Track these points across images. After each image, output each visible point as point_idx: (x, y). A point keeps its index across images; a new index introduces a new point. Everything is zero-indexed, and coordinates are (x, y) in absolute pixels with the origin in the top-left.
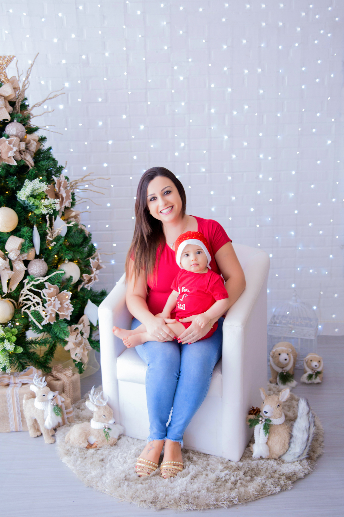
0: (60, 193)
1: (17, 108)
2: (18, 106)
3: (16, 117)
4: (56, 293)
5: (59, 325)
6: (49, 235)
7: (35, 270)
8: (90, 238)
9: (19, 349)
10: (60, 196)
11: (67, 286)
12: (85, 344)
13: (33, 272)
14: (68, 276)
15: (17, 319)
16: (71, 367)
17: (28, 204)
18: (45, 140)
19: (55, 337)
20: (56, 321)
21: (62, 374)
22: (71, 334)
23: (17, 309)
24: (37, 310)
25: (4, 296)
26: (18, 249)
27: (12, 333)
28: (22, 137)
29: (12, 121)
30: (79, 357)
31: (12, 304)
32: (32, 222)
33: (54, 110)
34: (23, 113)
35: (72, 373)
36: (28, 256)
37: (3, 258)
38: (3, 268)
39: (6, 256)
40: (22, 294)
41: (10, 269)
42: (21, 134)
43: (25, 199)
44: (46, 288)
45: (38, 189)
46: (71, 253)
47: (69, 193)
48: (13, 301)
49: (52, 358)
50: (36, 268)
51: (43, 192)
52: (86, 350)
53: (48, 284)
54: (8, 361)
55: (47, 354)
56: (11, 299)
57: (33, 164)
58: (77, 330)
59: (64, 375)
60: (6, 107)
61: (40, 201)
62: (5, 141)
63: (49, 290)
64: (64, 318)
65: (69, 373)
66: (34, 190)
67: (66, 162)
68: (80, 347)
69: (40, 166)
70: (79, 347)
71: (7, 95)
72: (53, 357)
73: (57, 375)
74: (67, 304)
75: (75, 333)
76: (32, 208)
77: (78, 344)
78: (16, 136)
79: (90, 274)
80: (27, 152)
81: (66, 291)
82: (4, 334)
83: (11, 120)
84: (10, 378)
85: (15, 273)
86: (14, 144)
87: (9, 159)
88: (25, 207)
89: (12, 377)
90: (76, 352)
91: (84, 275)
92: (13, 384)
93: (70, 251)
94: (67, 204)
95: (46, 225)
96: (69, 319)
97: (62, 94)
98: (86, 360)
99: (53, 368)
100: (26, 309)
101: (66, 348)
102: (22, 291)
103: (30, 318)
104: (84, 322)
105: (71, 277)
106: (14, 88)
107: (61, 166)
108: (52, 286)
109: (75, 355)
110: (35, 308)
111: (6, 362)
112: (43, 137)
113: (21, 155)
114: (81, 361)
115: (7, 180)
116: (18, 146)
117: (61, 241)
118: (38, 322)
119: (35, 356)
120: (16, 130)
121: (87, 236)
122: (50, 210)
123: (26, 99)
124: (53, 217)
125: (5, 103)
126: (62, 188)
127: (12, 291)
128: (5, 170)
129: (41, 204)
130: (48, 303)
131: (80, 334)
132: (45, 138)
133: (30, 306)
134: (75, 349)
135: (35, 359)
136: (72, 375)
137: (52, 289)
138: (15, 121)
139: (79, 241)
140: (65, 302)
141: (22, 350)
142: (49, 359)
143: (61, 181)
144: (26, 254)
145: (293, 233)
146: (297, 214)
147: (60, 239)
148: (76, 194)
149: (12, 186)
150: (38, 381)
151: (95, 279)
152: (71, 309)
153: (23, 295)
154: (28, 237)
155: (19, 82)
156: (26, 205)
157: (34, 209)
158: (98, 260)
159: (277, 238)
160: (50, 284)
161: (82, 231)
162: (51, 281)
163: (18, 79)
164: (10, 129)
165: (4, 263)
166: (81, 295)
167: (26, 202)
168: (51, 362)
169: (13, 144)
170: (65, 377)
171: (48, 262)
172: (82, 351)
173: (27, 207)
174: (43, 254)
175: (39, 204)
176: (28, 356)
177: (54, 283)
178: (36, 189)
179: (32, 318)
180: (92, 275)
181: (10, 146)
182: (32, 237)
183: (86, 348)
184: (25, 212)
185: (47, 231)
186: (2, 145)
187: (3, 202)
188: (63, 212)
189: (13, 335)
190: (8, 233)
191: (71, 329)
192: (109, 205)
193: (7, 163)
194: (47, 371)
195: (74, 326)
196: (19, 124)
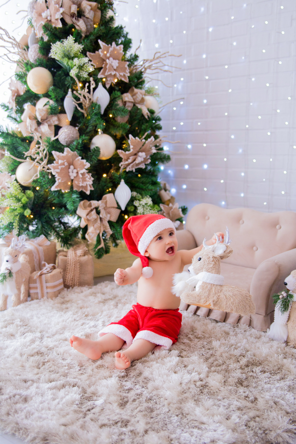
10: (104, 63)
20: (68, 191)
32: (68, 86)
36: (59, 121)
59: (74, 253)
61: (72, 61)
64: (81, 190)
65: (80, 252)
74: (82, 174)
77: (93, 223)
79: (126, 151)
87: (57, 22)
91: (120, 151)
94: (121, 75)
96: (88, 193)
116: (68, 8)
126: (109, 55)
130: (54, 165)
131: (94, 211)
140: (80, 170)
152: (89, 181)
169: (60, 4)
192: (205, 101)
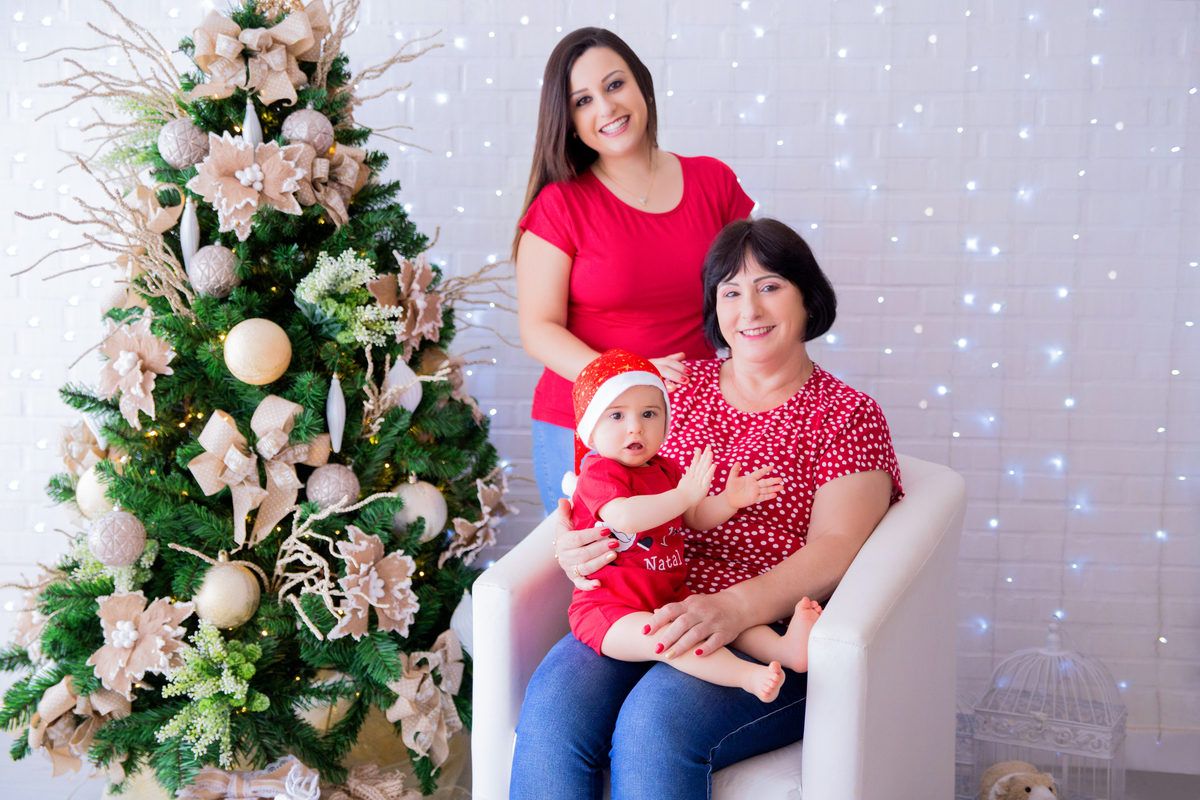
0: (411, 299)
1: (320, 79)
2: (321, 74)
3: (313, 98)
4: (373, 558)
5: (375, 645)
6: (371, 401)
7: (325, 490)
8: (486, 430)
9: (259, 701)
10: (409, 305)
11: (409, 543)
12: (443, 709)
13: (319, 496)
14: (412, 517)
15: (263, 618)
16: (401, 771)
17: (322, 318)
18: (384, 162)
19: (363, 681)
20: (367, 635)
21: (374, 788)
22: (406, 674)
23: (266, 593)
24: (317, 593)
25: (234, 551)
26: (284, 430)
27: (246, 655)
28: (324, 148)
29: (301, 105)
30: (423, 744)
31: (254, 578)
32: (329, 365)
33: (409, 85)
34: (334, 91)
35: (401, 786)
36: (309, 453)
37: (242, 451)
38: (241, 479)
39: (251, 448)
40: (284, 552)
41: (258, 484)
42: (321, 140)
43: (314, 302)
44: (349, 541)
45: (349, 278)
46: (426, 455)
47: (436, 303)
48: (257, 568)
49: (351, 743)
50: (328, 487)
51: (364, 286)
52: (445, 728)
53: (355, 531)
54: (228, 730)
55: (340, 732)
56: (252, 565)
57: (346, 218)
58: (424, 667)
59: (378, 792)
60: (288, 71)
61: (352, 310)
62: (276, 152)
63: (355, 547)
64: (391, 629)
65: (393, 785)
66: (339, 278)
67: (438, 229)
68: (429, 716)
69: (363, 227)
70: (426, 715)
71: (292, 40)
72: (355, 742)
73: (361, 790)
74: (402, 591)
75: (419, 675)
76: (331, 330)
77: (424, 708)
78: (307, 142)
79: (472, 521)
80: (333, 187)
81: (400, 552)
82: (224, 653)
83: (298, 102)
84: (227, 782)
85: (271, 494)
86: (299, 160)
87: (284, 199)
88: (315, 326)
89: (234, 778)
90: (418, 729)
91: (457, 521)
92: (234, 797)
93: (424, 451)
94: (428, 329)
95: (363, 377)
96: (404, 633)
97: (435, 46)
98: (442, 756)
99: (353, 772)
100: (288, 592)
101: (393, 714)
102: (285, 543)
103: (300, 617)
104: (446, 648)
105: (421, 519)
106: (315, 29)
107: (421, 236)
108: (367, 536)
109: (412, 737)
110: (313, 589)
111: (221, 729)
112: (379, 155)
113: (316, 193)
114: (427, 755)
115: (275, 252)
116: (310, 167)
117: (402, 423)
118: (318, 628)
119: (306, 732)
120: (309, 128)
121: (478, 423)
122: (379, 338)
123: (346, 60)
124: (388, 357)
125: (288, 61)
126: (416, 286)
127: (257, 543)
128: (269, 225)
129: (356, 321)
130: (350, 577)
131: (430, 680)
132: (384, 157)
133: (301, 584)
134: (415, 718)
135: (303, 740)
136: (400, 792)
137: (364, 544)
138: (309, 106)
139: (451, 429)
140: (396, 583)
141: (268, 704)
142: (343, 745)
143: (415, 268)
144: (305, 448)
145: (1058, 463)
146: (1070, 410)
147: (400, 416)
148: (456, 313)
149: (282, 266)
150: (300, 784)
151: (486, 537)
152: (413, 605)
153: (287, 555)
154: (313, 402)
155: (331, 17)
156: (318, 318)
157: (337, 331)
158: (501, 488)
159: (1012, 473)
160: (360, 531)
161: (464, 408)
162: (365, 523)
163: (328, 10)
164: (294, 123)
165: (243, 464)
166: (446, 575)
167: (318, 311)
168: (348, 754)
169: (296, 160)
170: (381, 795)
171: (362, 476)
172: (435, 727)
173: (320, 326)
174: (353, 453)
175: (350, 319)
176: (286, 730)
177: (372, 529)
178: (346, 276)
179: (305, 619)
180: (478, 524)
181: (289, 165)
182: (325, 401)
183: (447, 724)
184: (312, 339)
185: (365, 388)
186: (268, 161)
187: (258, 308)
188: (414, 348)
189: (247, 661)
190: (262, 388)
191: (409, 663)
193: (276, 208)
194: (334, 776)
195: (418, 656)
196: (317, 113)
